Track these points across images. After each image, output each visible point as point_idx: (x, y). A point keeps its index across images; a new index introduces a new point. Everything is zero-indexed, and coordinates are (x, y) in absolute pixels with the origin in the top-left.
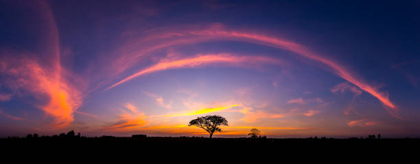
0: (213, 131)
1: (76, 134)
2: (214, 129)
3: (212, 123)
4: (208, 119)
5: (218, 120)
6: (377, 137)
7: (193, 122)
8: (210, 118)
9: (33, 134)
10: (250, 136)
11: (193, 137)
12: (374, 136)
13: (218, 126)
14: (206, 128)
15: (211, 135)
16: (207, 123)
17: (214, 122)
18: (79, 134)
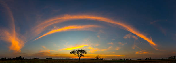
0: (80, 56)
1: (22, 58)
2: (81, 55)
3: (80, 53)
4: (78, 51)
5: (83, 51)
6: (150, 59)
7: (72, 53)
8: (79, 50)
9: (4, 58)
10: (96, 59)
11: (72, 59)
12: (148, 58)
13: (83, 54)
14: (77, 55)
15: (80, 58)
16: (78, 53)
17: (81, 52)
18: (24, 57)
